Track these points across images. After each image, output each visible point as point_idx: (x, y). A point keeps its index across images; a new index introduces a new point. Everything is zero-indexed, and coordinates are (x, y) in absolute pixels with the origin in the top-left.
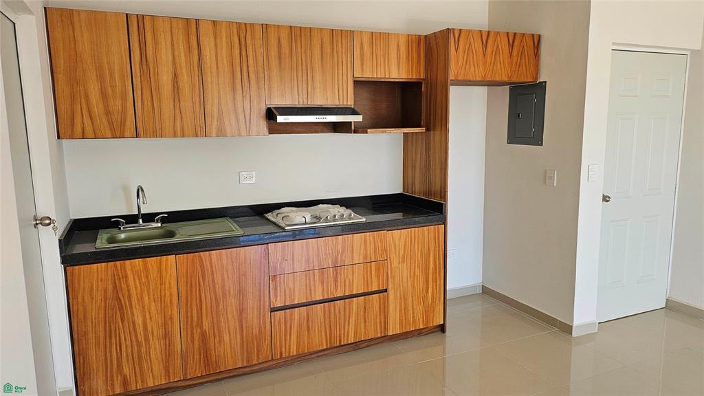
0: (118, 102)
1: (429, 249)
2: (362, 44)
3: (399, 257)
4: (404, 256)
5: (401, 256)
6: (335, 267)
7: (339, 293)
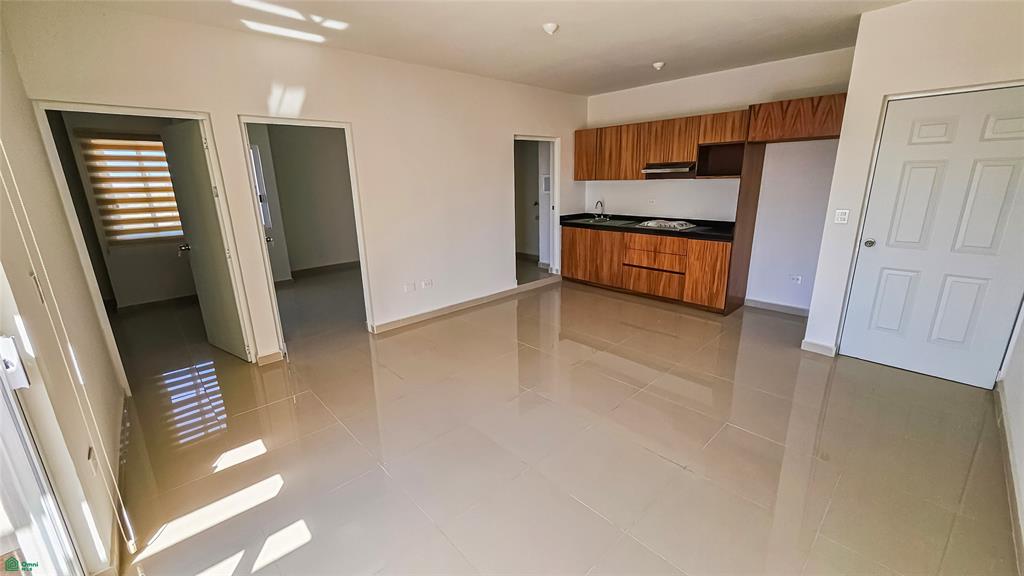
0: (591, 167)
1: (717, 258)
2: (706, 122)
3: (695, 257)
4: (698, 256)
6: (655, 252)
7: (656, 267)
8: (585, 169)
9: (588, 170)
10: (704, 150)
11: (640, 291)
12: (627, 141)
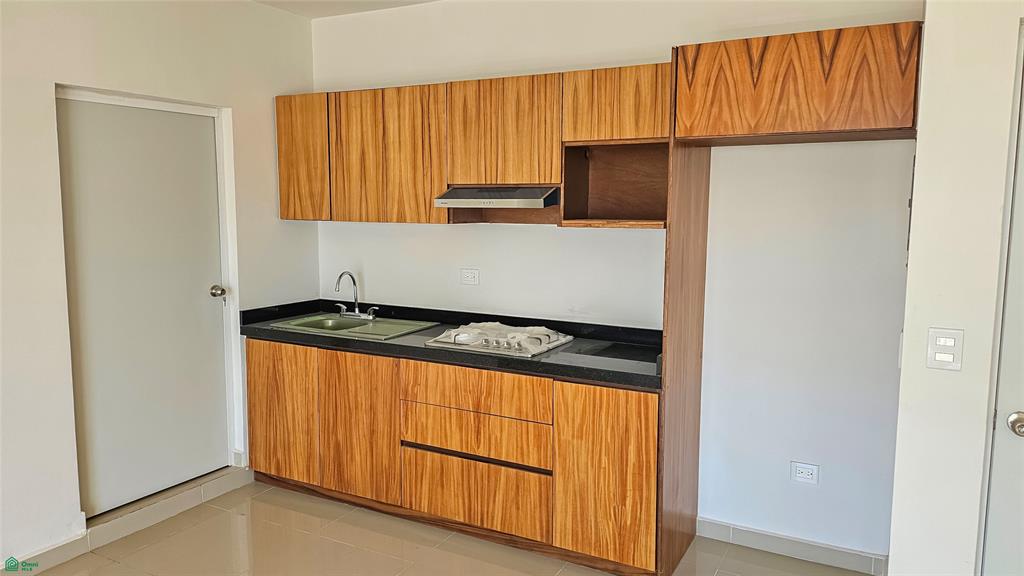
0: (319, 185)
1: (627, 430)
2: (576, 90)
3: (573, 427)
4: (581, 426)
5: (576, 426)
6: (477, 412)
7: (482, 452)
8: (305, 190)
9: (312, 195)
10: (577, 157)
11: (450, 517)
12: (400, 126)
